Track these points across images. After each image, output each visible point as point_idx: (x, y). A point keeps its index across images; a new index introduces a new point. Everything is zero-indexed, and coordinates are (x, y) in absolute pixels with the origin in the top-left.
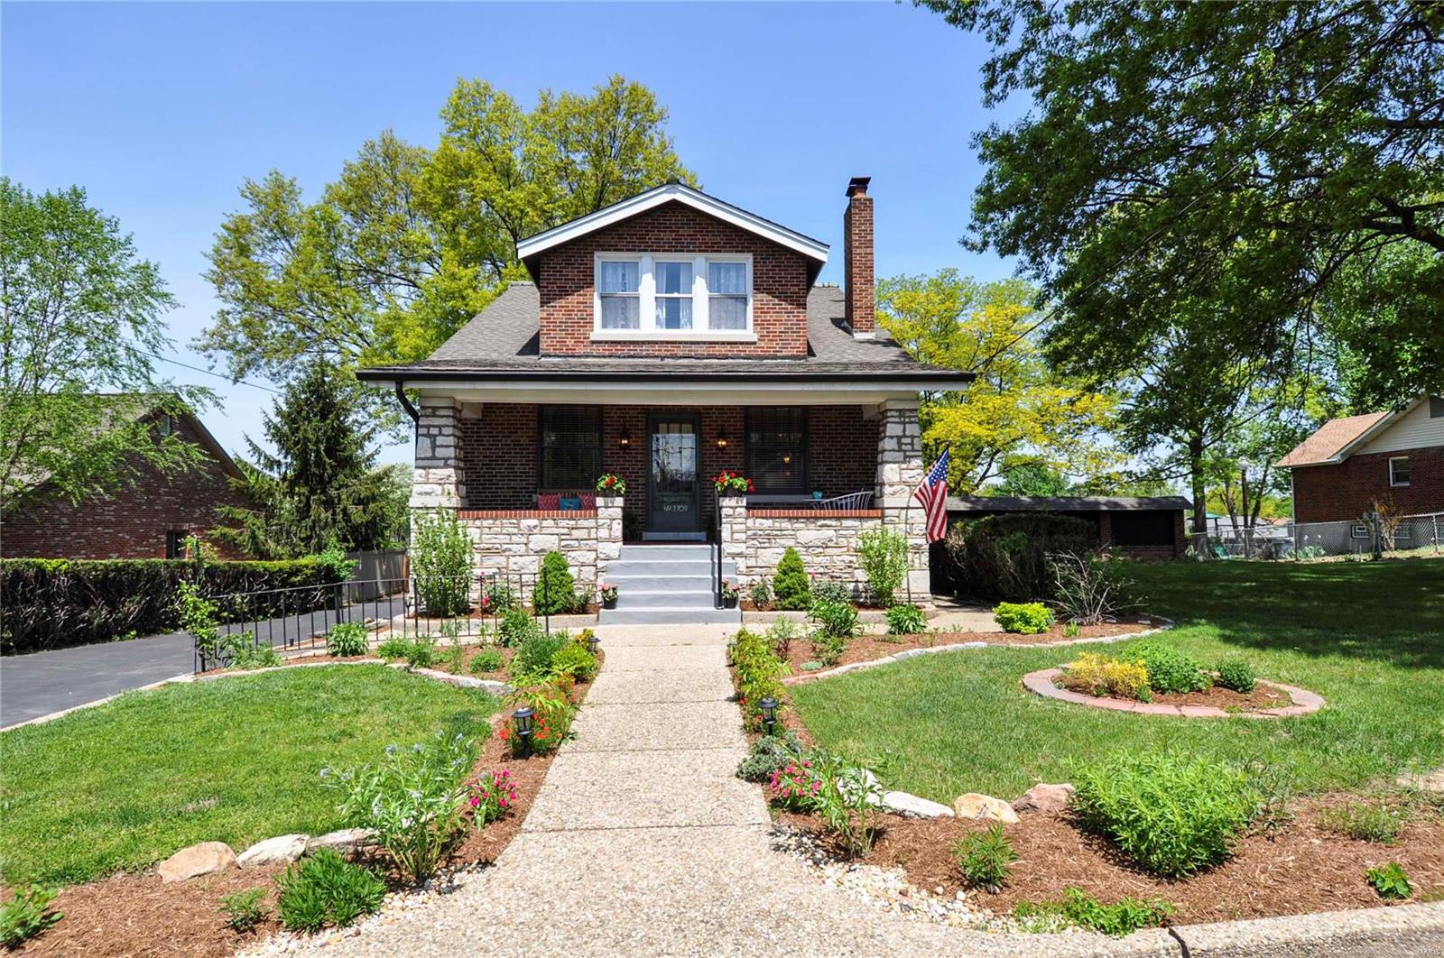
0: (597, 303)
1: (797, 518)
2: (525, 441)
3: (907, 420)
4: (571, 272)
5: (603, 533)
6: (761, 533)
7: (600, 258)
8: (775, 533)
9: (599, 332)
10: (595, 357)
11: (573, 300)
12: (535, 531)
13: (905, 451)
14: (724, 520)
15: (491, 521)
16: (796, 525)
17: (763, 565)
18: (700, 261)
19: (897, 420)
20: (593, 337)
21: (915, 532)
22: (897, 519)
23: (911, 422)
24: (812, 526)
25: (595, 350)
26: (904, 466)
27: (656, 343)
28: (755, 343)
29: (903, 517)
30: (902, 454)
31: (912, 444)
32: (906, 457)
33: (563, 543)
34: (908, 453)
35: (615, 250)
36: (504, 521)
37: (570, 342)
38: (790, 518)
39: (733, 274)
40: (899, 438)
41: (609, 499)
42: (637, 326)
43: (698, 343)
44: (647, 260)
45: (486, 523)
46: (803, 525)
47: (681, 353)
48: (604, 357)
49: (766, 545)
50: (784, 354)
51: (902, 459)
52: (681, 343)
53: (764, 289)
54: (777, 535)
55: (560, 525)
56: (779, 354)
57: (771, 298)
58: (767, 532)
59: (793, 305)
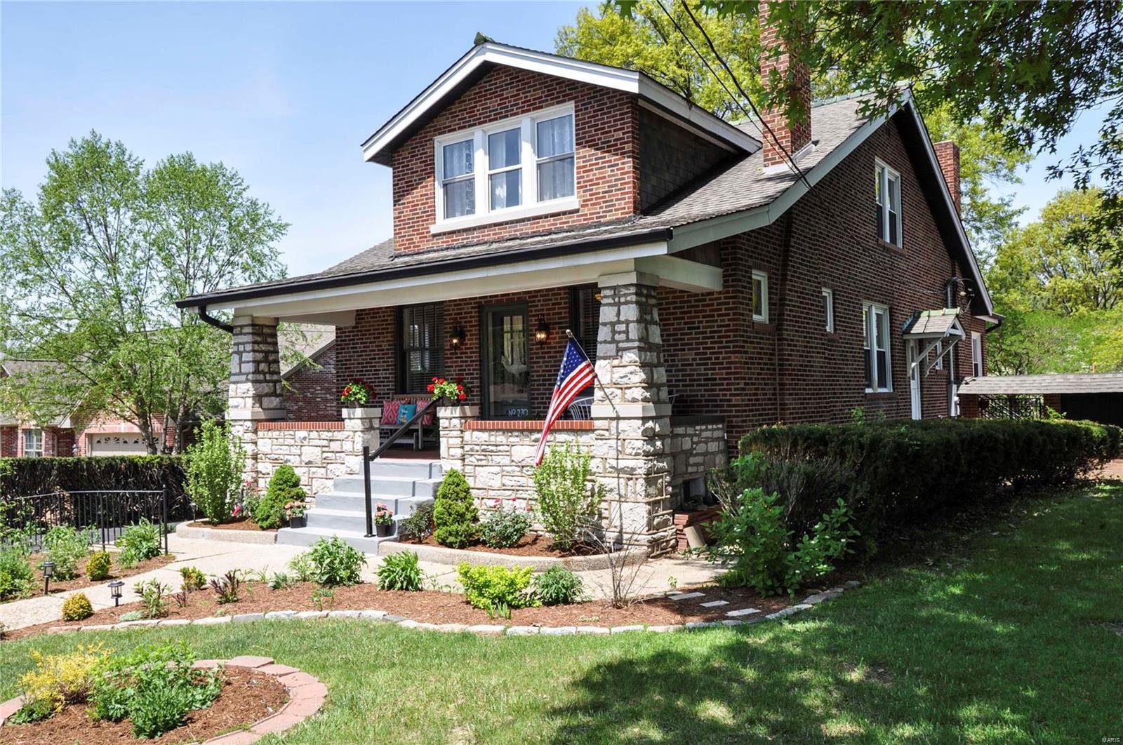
0: (439, 192)
1: (511, 431)
3: (622, 300)
4: (416, 165)
5: (347, 446)
6: (477, 448)
7: (441, 142)
8: (491, 448)
9: (442, 224)
10: (435, 251)
11: (418, 192)
12: (306, 443)
13: (618, 342)
14: (441, 433)
15: (277, 433)
16: (512, 439)
17: (480, 486)
18: (525, 123)
19: (610, 301)
20: (434, 229)
21: (628, 451)
22: (606, 433)
23: (626, 303)
24: (527, 441)
25: (439, 242)
26: (616, 362)
27: (485, 227)
28: (577, 211)
29: (614, 431)
30: (613, 346)
31: (627, 332)
32: (618, 350)
33: (325, 455)
34: (621, 345)
35: (449, 131)
36: (286, 433)
37: (416, 239)
38: (505, 431)
39: (556, 128)
40: (613, 324)
42: (472, 211)
43: (523, 220)
44: (478, 135)
46: (517, 439)
47: (507, 235)
48: (442, 250)
49: (484, 463)
51: (613, 353)
52: (507, 223)
53: (587, 142)
54: (492, 451)
55: (322, 437)
56: (602, 220)
57: (593, 152)
58: (483, 447)
59: (617, 154)
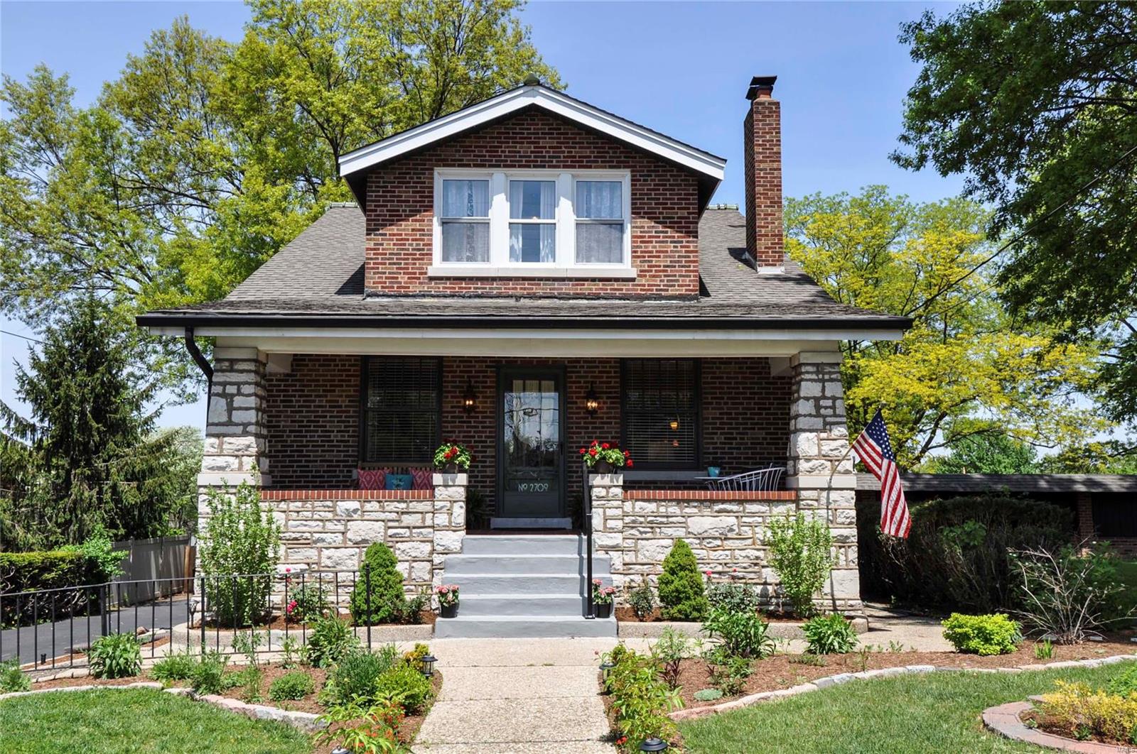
0: (437, 230)
1: (688, 501)
2: (343, 401)
3: (827, 377)
4: (406, 193)
5: (442, 519)
6: (642, 519)
7: (441, 176)
8: (660, 519)
9: (438, 266)
10: (433, 296)
11: (407, 226)
12: (355, 517)
13: (824, 417)
14: (594, 503)
15: (299, 504)
16: (687, 510)
17: (645, 561)
18: (565, 179)
19: (814, 377)
20: (431, 272)
21: (839, 520)
22: (815, 504)
23: (831, 380)
24: (707, 511)
25: (433, 288)
26: (823, 435)
27: (510, 279)
28: (633, 280)
29: (824, 501)
30: (821, 420)
31: (833, 407)
32: (825, 424)
33: (391, 532)
34: (828, 419)
35: (460, 166)
36: (316, 504)
37: (403, 278)
38: (678, 501)
39: (606, 194)
40: (817, 399)
41: (449, 476)
42: (486, 258)
43: (563, 279)
44: (499, 177)
45: (293, 506)
46: (695, 510)
47: (541, 292)
48: (445, 296)
49: (648, 535)
50: (670, 293)
51: (820, 426)
52: (541, 279)
53: (645, 213)
54: (662, 523)
55: (387, 508)
56: (663, 293)
57: (653, 224)
58: (649, 519)
59: (681, 232)
